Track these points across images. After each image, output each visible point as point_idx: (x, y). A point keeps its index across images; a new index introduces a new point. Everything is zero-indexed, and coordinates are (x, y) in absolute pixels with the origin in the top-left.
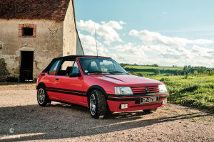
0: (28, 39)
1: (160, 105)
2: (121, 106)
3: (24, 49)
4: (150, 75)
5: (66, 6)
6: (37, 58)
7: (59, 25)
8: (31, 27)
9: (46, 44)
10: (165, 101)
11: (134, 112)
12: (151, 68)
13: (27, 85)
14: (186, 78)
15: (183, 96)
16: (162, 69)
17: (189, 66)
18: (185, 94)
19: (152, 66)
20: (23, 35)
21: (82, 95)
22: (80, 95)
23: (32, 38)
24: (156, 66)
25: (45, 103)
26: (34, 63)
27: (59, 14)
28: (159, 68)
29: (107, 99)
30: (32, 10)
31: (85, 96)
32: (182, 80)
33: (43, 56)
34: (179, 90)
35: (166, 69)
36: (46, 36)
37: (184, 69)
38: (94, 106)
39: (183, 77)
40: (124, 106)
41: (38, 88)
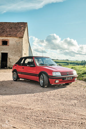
0: (5, 47)
1: (74, 81)
2: (55, 81)
3: (3, 52)
4: (65, 65)
5: (24, 30)
6: (9, 56)
7: (20, 40)
8: (7, 40)
9: (14, 49)
10: (76, 79)
11: (62, 84)
12: (65, 61)
13: (5, 70)
14: (84, 67)
15: (83, 76)
16: (70, 62)
17: (84, 61)
18: (84, 75)
19: (66, 60)
20: (2, 45)
21: (36, 76)
22: (35, 76)
23: (7, 46)
24: (68, 60)
25: (17, 79)
26: (8, 59)
27: (21, 34)
28: (69, 62)
29: (48, 78)
30: (7, 32)
31: (37, 76)
32: (82, 68)
33: (12, 55)
34: (81, 73)
35: (72, 62)
36: (14, 45)
37: (82, 62)
38: (42, 81)
39: (82, 66)
40: (57, 81)
41: (13, 72)
